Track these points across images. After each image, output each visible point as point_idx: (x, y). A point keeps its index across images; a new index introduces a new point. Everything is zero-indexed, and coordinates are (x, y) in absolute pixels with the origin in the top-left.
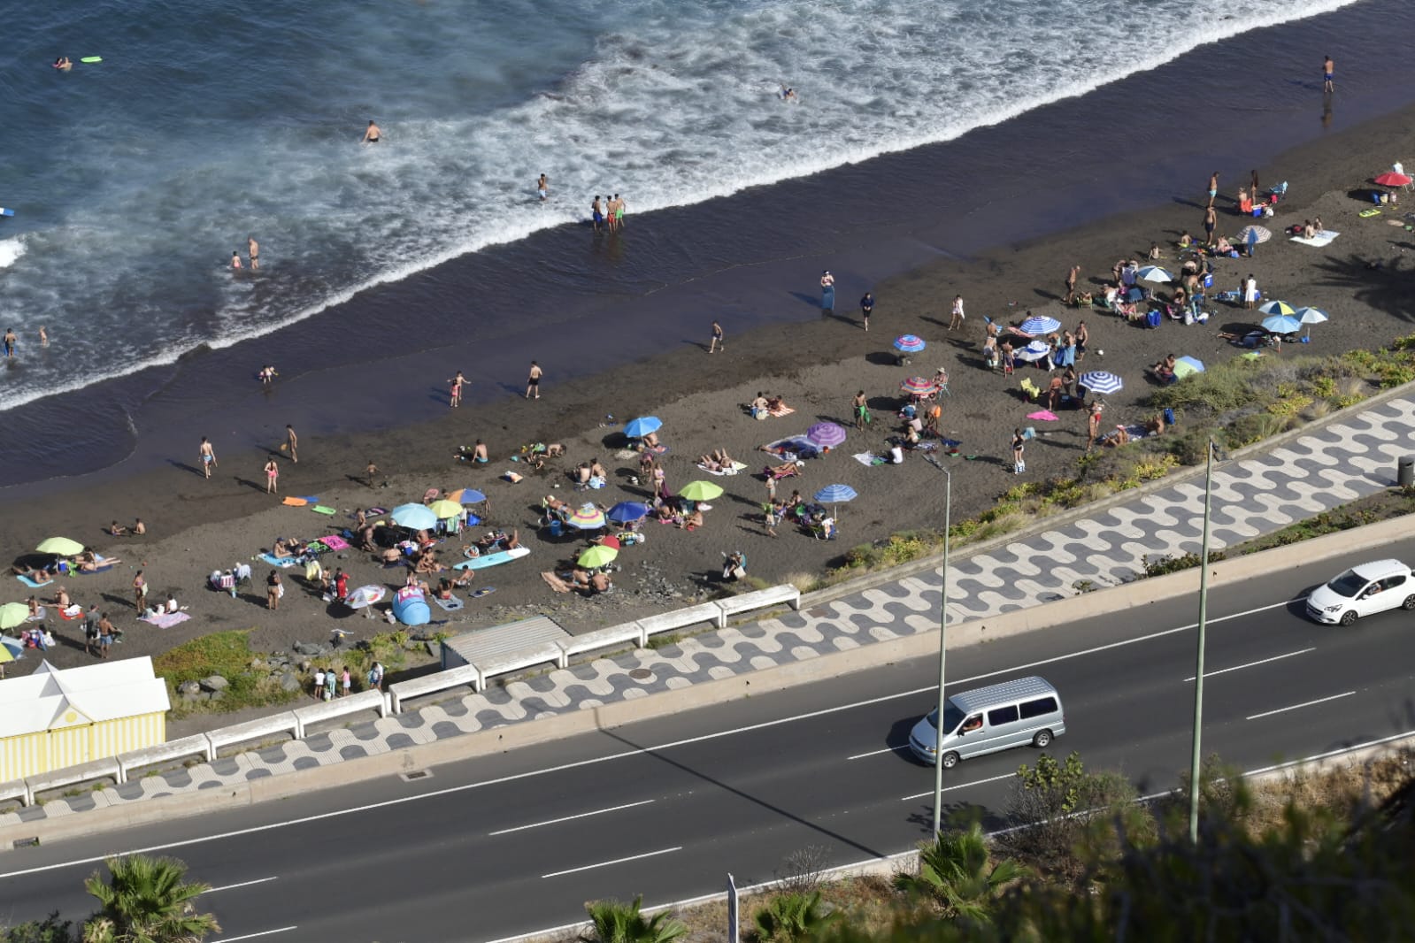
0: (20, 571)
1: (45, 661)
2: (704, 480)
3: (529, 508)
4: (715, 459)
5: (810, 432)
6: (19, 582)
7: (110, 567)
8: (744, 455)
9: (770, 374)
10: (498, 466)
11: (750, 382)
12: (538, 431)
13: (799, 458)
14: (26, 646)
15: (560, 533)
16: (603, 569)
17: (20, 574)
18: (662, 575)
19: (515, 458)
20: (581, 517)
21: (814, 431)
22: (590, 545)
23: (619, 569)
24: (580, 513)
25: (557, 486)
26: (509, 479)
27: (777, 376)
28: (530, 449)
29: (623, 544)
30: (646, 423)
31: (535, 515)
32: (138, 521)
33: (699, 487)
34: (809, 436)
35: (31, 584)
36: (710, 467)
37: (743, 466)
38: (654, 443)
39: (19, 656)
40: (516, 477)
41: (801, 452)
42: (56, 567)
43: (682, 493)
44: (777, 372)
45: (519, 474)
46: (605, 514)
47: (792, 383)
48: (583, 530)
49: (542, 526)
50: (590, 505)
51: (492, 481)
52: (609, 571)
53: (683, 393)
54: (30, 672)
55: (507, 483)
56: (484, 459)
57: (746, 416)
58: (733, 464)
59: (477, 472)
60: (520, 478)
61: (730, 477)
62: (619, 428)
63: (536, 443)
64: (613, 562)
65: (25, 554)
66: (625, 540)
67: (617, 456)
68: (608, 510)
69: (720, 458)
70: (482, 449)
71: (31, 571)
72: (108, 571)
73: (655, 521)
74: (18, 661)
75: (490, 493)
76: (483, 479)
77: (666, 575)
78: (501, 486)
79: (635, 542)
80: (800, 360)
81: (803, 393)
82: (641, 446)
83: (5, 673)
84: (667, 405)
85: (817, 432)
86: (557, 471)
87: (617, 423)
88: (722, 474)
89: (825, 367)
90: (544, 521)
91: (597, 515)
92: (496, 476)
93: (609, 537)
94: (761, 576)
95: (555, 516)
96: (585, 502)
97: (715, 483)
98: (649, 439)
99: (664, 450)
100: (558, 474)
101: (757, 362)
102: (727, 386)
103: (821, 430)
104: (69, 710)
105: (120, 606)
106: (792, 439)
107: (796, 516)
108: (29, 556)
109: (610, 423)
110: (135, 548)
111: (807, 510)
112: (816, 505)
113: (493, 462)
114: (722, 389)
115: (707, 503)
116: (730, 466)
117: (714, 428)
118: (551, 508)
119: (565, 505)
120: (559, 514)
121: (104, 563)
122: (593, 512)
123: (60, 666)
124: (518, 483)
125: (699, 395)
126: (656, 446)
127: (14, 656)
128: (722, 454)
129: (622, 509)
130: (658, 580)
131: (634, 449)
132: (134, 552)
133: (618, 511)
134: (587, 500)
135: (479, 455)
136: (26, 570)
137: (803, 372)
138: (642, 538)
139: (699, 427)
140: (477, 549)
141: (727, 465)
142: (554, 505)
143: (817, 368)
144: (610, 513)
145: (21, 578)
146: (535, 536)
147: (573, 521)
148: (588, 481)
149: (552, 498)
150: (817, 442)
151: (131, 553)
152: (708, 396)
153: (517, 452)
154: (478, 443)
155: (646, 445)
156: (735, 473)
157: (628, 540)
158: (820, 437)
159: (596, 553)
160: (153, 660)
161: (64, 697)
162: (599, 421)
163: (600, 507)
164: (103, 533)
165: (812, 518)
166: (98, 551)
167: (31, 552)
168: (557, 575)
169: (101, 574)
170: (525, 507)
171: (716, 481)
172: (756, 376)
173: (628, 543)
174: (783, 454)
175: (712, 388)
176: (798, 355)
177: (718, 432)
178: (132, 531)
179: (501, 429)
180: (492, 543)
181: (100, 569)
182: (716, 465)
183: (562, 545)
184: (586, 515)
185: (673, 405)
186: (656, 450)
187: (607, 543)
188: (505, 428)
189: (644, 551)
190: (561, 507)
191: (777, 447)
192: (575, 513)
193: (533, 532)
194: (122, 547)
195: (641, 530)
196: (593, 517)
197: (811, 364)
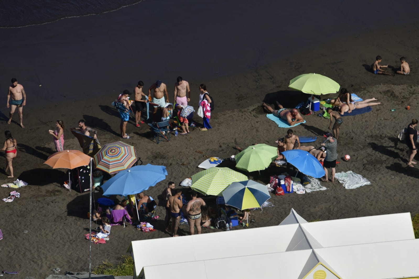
0: (270, 109)
1: (293, 209)
6: (269, 121)
7: (368, 109)
14: (274, 192)
17: (270, 113)
32: (402, 59)
35: (282, 125)
39: (266, 203)
42: (309, 106)
54: (277, 223)
65: (276, 90)
71: (282, 110)
72: (367, 114)
74: (264, 208)
83: (250, 222)
104: (318, 268)
105: (378, 154)
108: (281, 92)
110: (397, 89)
121: (363, 104)
123: (310, 218)
127: (261, 203)
132: (397, 94)
136: (278, 108)
145: (270, 116)
151: (392, 95)
160: (412, 216)
161: (313, 252)
164: (364, 70)
166: (356, 91)
167: (283, 89)
169: (358, 116)
178: (396, 70)
181: (357, 111)
194: (383, 88)
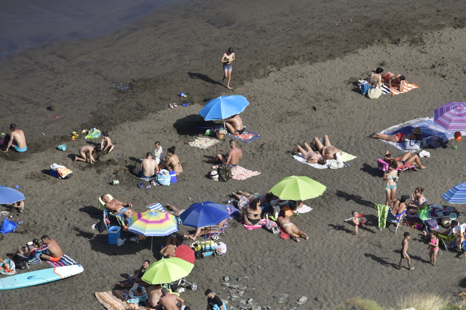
2: (301, 174)
3: (81, 210)
4: (315, 148)
5: (438, 114)
8: (352, 144)
9: (386, 40)
10: (41, 156)
11: (360, 50)
12: (93, 113)
13: (423, 147)
15: (120, 242)
16: (174, 287)
18: (249, 294)
19: (63, 147)
20: (147, 222)
21: (442, 113)
22: (158, 257)
23: (194, 287)
24: (145, 216)
25: (116, 182)
26: (56, 174)
27: (396, 42)
28: (82, 136)
29: (199, 255)
30: (229, 103)
31: (87, 218)
33: (296, 184)
34: (436, 119)
36: (309, 159)
37: (351, 157)
38: (239, 128)
40: (64, 171)
41: (425, 140)
43: (274, 191)
44: (396, 38)
45: (68, 167)
46: (177, 217)
47: (415, 51)
48: (149, 238)
49: (97, 233)
50: (158, 206)
51: (32, 176)
52: (182, 290)
53: (275, 64)
55: (52, 178)
56: (23, 147)
57: (354, 94)
58: (338, 154)
59: (14, 165)
60: (69, 172)
61: (334, 171)
62: (195, 109)
63: (89, 127)
64: (186, 278)
66: (202, 251)
67: (192, 144)
68: (181, 212)
69: (321, 146)
70: (19, 136)
73: (240, 225)
75: (30, 192)
76: (22, 173)
77: (253, 294)
78: (43, 182)
79: (215, 253)
80: (426, 21)
81: (428, 65)
82: (223, 131)
84: (256, 80)
85: (446, 114)
86: (115, 164)
87: (193, 103)
88: (325, 167)
89: (458, 30)
90: (100, 226)
91: (167, 218)
92: (38, 169)
93: (182, 246)
94: (374, 298)
95: (114, 221)
96: (152, 203)
97: (314, 179)
98: (232, 123)
99: (250, 137)
100: (118, 167)
101: (369, 25)
102: (331, 56)
103: (452, 111)
106: (414, 123)
107: (420, 221)
109: (183, 102)
111: (433, 213)
112: (445, 207)
113: (35, 151)
114: (324, 61)
115: (308, 202)
116: (335, 157)
117: (315, 109)
118: (109, 210)
119: (127, 206)
120: (119, 217)
122: (162, 215)
124: (66, 178)
125: (296, 66)
126: (241, 132)
128: (324, 144)
129: (199, 211)
130: (244, 302)
131: (213, 135)
133: (194, 212)
134: (155, 200)
135: (15, 142)
137: (429, 37)
138: (223, 248)
139: (296, 108)
140: (12, 262)
141: (331, 155)
142: (113, 207)
143: (447, 32)
144: (183, 216)
146: (89, 246)
147: (136, 226)
148: (154, 177)
149: (110, 197)
150: (446, 127)
152: (308, 68)
153: (65, 139)
154: (13, 128)
155: (229, 131)
156: (341, 165)
157: (205, 251)
158: (450, 121)
159: (165, 267)
162: (168, 100)
163: (168, 208)
165: (440, 223)
168: (114, 294)
170: (76, 209)
171: (316, 175)
172: (369, 43)
173: (205, 254)
174: (402, 142)
175: (312, 59)
176: (424, 16)
177: (319, 114)
179: (44, 110)
180: (32, 255)
182: (317, 156)
183: (122, 257)
184: (152, 219)
185: (261, 80)
186: (241, 137)
187: (178, 255)
188: (49, 109)
189: (226, 264)
190: (120, 209)
191: (395, 133)
192: (140, 217)
193: (86, 240)
195: (223, 237)
196: (161, 221)
197: (442, 27)
